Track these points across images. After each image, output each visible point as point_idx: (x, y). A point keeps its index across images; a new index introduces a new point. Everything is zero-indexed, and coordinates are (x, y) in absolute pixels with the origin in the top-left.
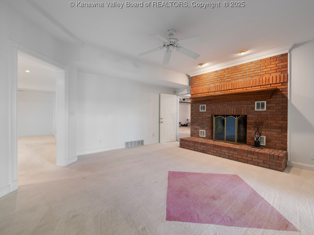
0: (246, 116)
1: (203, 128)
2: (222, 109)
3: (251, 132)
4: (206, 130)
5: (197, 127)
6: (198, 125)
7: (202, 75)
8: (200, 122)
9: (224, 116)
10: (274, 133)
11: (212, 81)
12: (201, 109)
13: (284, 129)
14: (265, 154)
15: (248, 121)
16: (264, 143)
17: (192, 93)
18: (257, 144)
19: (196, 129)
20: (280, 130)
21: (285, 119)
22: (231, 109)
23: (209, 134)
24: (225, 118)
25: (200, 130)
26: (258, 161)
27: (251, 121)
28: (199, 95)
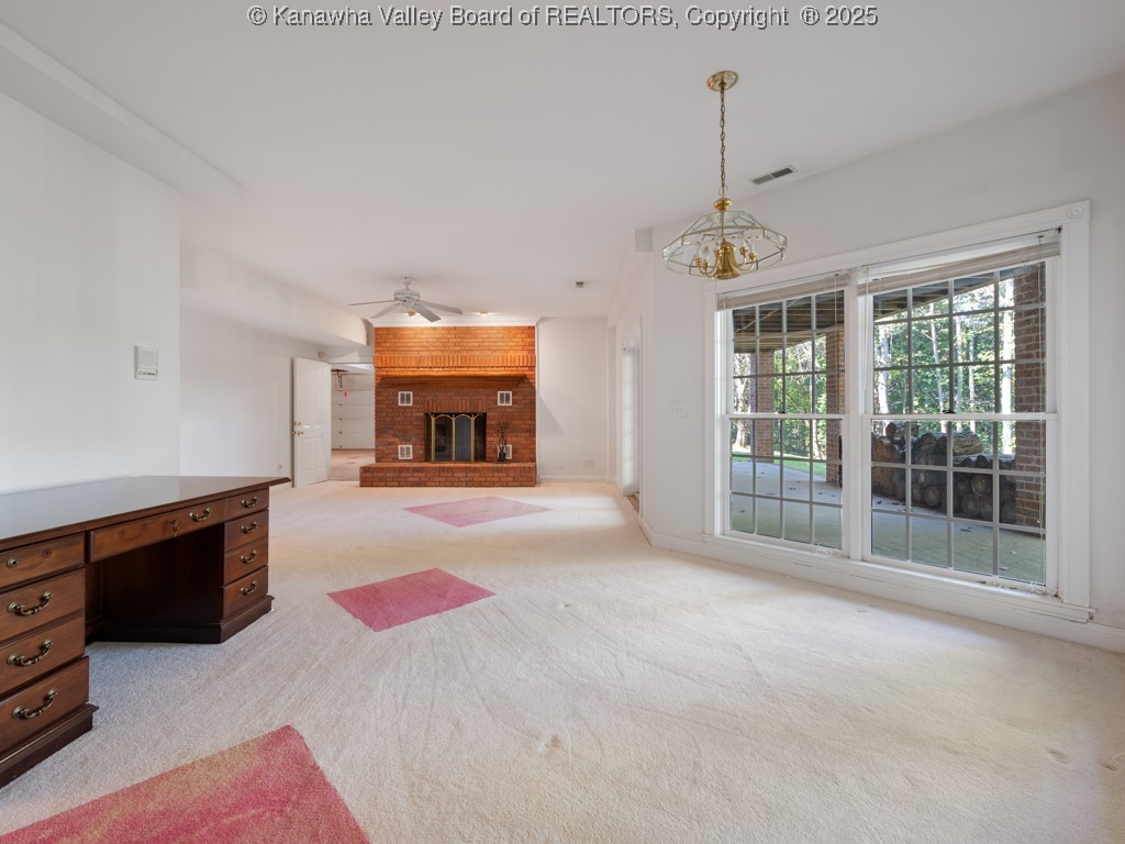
0: (485, 414)
1: (407, 441)
2: (446, 402)
3: (492, 440)
4: (414, 445)
5: (391, 440)
6: (394, 436)
7: (403, 329)
8: (399, 427)
9: (451, 415)
10: (522, 439)
11: (424, 344)
12: (403, 400)
13: (532, 431)
14: (514, 468)
15: (488, 423)
16: (509, 457)
17: (380, 365)
18: (502, 459)
19: (390, 444)
20: (527, 434)
21: (533, 418)
22: (462, 403)
23: (421, 452)
24: (453, 419)
25: (399, 447)
26: (507, 479)
27: (493, 423)
28: (397, 372)
